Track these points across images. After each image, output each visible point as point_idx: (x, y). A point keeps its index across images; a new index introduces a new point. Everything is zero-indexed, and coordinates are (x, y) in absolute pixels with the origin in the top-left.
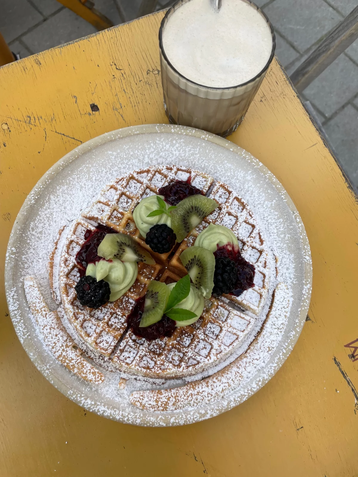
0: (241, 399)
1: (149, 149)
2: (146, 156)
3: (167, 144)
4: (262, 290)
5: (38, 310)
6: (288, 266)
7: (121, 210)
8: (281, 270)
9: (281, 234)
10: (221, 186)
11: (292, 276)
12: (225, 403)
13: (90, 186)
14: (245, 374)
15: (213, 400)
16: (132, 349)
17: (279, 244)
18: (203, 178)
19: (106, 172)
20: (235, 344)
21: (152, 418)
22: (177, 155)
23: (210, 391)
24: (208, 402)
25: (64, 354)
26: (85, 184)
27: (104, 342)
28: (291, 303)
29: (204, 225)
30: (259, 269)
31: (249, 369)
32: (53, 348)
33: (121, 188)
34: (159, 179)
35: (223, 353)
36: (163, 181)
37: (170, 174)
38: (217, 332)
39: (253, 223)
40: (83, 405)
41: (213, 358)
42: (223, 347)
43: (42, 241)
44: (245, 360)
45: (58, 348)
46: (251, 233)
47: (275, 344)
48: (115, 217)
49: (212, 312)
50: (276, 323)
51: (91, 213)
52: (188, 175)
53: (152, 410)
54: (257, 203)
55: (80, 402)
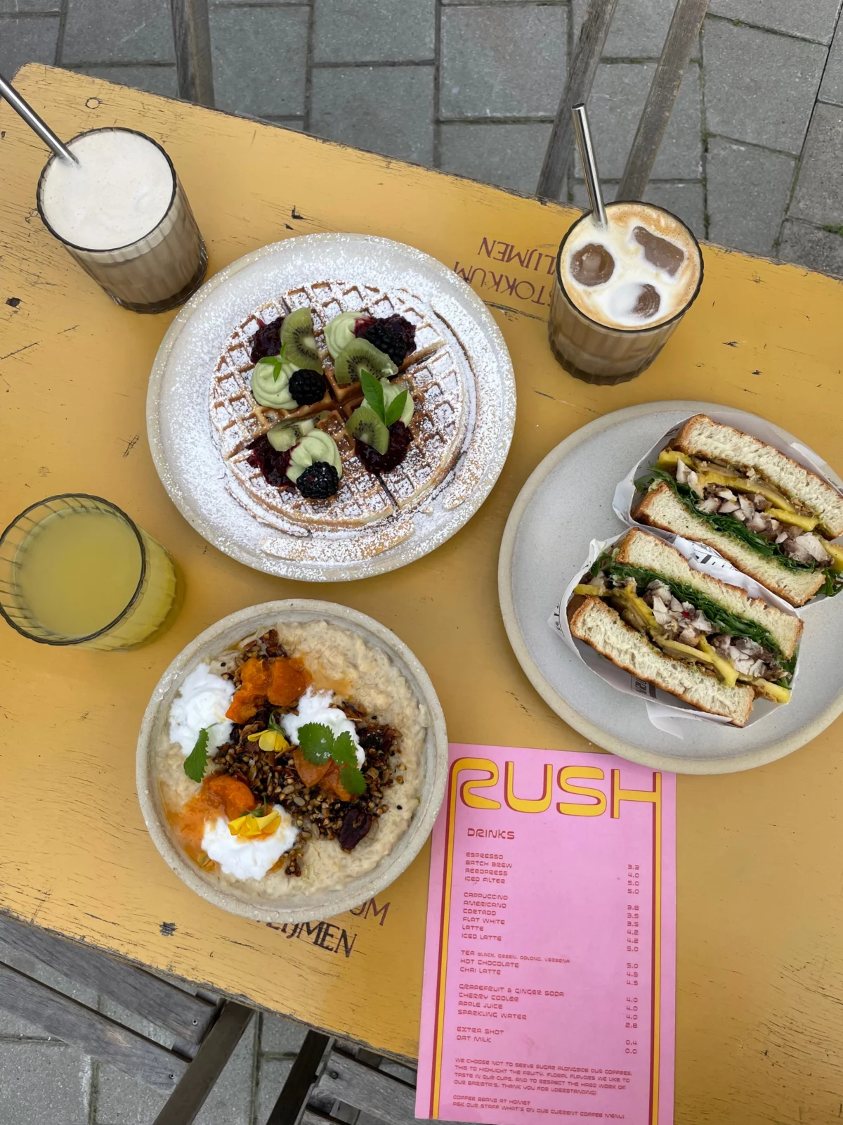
0: (513, 403)
1: (196, 346)
2: (202, 355)
3: (204, 323)
4: (425, 320)
5: (302, 550)
6: (418, 283)
7: (248, 415)
8: (419, 292)
9: (381, 269)
10: (289, 294)
11: (430, 284)
12: (507, 419)
13: (197, 434)
14: (492, 386)
15: (496, 430)
16: (402, 482)
17: (390, 278)
18: (268, 308)
19: (193, 408)
20: (459, 378)
21: (477, 495)
22: (223, 321)
23: (486, 427)
24: (496, 436)
25: (363, 547)
26: (192, 438)
27: (377, 505)
28: (455, 302)
29: (320, 339)
30: (402, 310)
31: (490, 379)
32: (350, 555)
33: (224, 398)
34: (239, 355)
35: (460, 394)
36: (244, 352)
37: (241, 339)
38: (438, 391)
39: (351, 286)
40: (424, 551)
41: (458, 406)
42: (455, 392)
43: (228, 514)
44: (480, 378)
45: (354, 550)
46: (360, 296)
47: (485, 342)
48: (251, 426)
49: (415, 385)
50: (465, 328)
51: (231, 446)
52: (254, 322)
53: (469, 492)
54: (332, 272)
55: (419, 553)
